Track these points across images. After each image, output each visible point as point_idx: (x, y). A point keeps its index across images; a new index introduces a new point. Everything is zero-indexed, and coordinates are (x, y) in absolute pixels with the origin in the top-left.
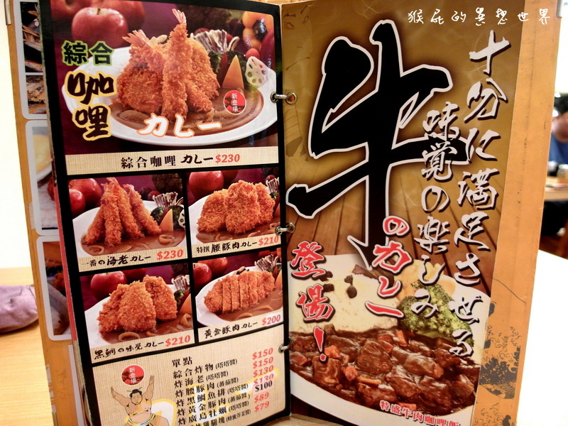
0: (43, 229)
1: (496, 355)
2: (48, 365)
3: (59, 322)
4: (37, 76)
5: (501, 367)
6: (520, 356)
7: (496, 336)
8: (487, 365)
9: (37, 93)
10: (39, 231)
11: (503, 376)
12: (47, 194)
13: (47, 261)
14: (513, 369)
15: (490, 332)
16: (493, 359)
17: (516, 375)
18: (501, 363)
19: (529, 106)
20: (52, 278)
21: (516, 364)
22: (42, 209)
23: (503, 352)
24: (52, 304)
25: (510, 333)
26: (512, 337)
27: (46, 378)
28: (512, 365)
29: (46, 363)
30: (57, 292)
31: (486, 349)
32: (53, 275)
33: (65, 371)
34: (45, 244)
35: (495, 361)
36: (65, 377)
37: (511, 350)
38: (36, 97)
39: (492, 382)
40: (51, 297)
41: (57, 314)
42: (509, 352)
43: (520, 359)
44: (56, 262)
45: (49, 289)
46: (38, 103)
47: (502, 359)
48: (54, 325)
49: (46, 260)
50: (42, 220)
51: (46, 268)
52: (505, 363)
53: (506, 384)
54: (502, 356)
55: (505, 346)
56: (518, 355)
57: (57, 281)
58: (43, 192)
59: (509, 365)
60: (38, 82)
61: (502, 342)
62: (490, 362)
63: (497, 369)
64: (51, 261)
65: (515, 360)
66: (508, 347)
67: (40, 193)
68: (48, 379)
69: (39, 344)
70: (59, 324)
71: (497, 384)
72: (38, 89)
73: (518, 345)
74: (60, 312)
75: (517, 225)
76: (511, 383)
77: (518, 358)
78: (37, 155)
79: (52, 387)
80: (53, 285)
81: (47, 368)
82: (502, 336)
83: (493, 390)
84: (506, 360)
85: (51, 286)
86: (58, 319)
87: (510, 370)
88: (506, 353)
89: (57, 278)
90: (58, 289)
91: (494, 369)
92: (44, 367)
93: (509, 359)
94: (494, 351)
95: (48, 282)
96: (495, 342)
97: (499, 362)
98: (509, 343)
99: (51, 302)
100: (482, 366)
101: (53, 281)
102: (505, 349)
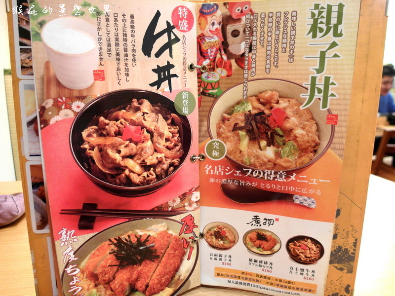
0: (30, 156)
1: (341, 244)
2: (32, 251)
4: (28, 49)
5: (344, 252)
7: (341, 231)
8: (335, 251)
9: (28, 61)
10: (28, 157)
11: (345, 258)
12: (34, 132)
13: (33, 179)
14: (352, 253)
15: (337, 229)
16: (339, 246)
17: (354, 257)
18: (345, 249)
19: (365, 76)
20: (36, 190)
21: (354, 250)
22: (30, 142)
23: (346, 242)
24: (36, 208)
25: (351, 229)
26: (352, 232)
27: (31, 259)
28: (352, 251)
29: (31, 250)
30: (39, 200)
31: (335, 240)
32: (36, 188)
33: (44, 255)
34: (32, 166)
35: (340, 248)
36: (44, 259)
37: (351, 240)
38: (27, 64)
39: (338, 262)
40: (35, 203)
41: (39, 215)
43: (357, 247)
44: (39, 179)
45: (34, 198)
46: (28, 67)
47: (345, 246)
48: (36, 223)
49: (32, 177)
50: (30, 150)
51: (32, 183)
52: (347, 249)
53: (347, 264)
54: (345, 244)
55: (347, 238)
56: (356, 244)
57: (39, 192)
59: (349, 251)
60: (28, 53)
61: (345, 235)
62: (337, 248)
64: (35, 178)
65: (353, 247)
66: (349, 239)
67: (29, 130)
68: (32, 260)
69: (26, 236)
70: (40, 222)
71: (341, 264)
72: (29, 58)
73: (356, 237)
74: (41, 214)
75: (357, 156)
76: (351, 263)
78: (26, 104)
79: (35, 266)
80: (37, 195)
82: (346, 231)
83: (338, 267)
84: (348, 247)
85: (35, 196)
86: (40, 219)
87: (350, 254)
88: (348, 243)
89: (39, 190)
90: (40, 198)
91: (340, 254)
92: (30, 252)
93: (350, 246)
94: (340, 241)
95: (33, 193)
96: (340, 235)
97: (343, 249)
98: (350, 236)
99: (35, 207)
100: (332, 252)
101: (37, 192)
102: (347, 240)
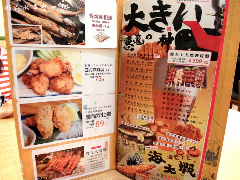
0: (20, 98)
1: (210, 149)
4: (18, 26)
7: (210, 141)
9: (18, 34)
10: (18, 99)
11: (212, 157)
12: (22, 82)
13: (22, 113)
14: (216, 155)
16: (208, 150)
17: (217, 157)
18: (212, 152)
19: (228, 46)
21: (218, 153)
22: (19, 89)
23: (213, 148)
25: (216, 140)
26: (217, 142)
28: (216, 153)
32: (24, 119)
34: (21, 105)
38: (17, 36)
40: (23, 129)
43: (219, 151)
44: (26, 113)
45: (22, 126)
46: (18, 38)
47: (212, 150)
48: (24, 142)
50: (20, 94)
51: (21, 116)
53: (213, 161)
56: (219, 149)
57: (26, 122)
58: (19, 81)
59: (215, 153)
60: (18, 28)
61: (212, 144)
62: (207, 152)
63: (210, 155)
64: (23, 113)
65: (217, 151)
66: (215, 146)
70: (27, 141)
71: (209, 161)
72: (18, 32)
73: (219, 145)
74: (27, 136)
75: (221, 96)
76: (215, 161)
77: (219, 150)
78: (17, 64)
79: (23, 170)
80: (24, 124)
81: (21, 162)
82: (213, 141)
83: (208, 163)
84: (214, 151)
85: (23, 124)
86: (27, 139)
88: (214, 148)
89: (26, 120)
90: (26, 126)
94: (209, 147)
95: (22, 122)
96: (209, 144)
98: (215, 144)
99: (23, 132)
101: (25, 122)
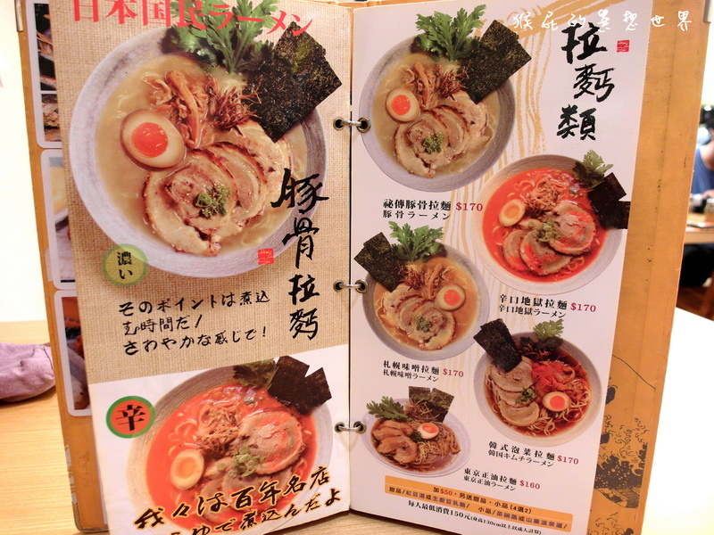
0: (62, 281)
1: (616, 453)
2: (68, 446)
3: (81, 394)
5: (622, 467)
6: (647, 456)
7: (616, 428)
8: (604, 464)
9: (55, 115)
10: (58, 284)
11: (624, 479)
12: (68, 240)
13: (67, 321)
14: (636, 471)
15: (608, 424)
16: (612, 457)
17: (641, 478)
18: (623, 462)
19: (665, 138)
20: (73, 341)
21: (641, 465)
22: (61, 257)
23: (625, 449)
24: (72, 373)
25: (635, 425)
26: (636, 431)
27: (65, 463)
28: (636, 466)
29: (65, 444)
30: (79, 358)
31: (604, 445)
32: (73, 338)
33: (88, 452)
34: (64, 299)
35: (614, 459)
36: (88, 460)
37: (636, 447)
38: (53, 121)
39: (611, 487)
40: (71, 363)
41: (78, 384)
42: (632, 449)
43: (646, 460)
44: (78, 322)
45: (69, 355)
46: (55, 127)
47: (624, 457)
48: (74, 398)
49: (65, 319)
50: (61, 271)
51: (66, 329)
52: (627, 463)
53: (627, 490)
54: (624, 454)
55: (628, 441)
56: (645, 453)
57: (79, 345)
58: (61, 237)
59: (632, 466)
61: (624, 436)
62: (608, 460)
63: (616, 470)
64: (71, 320)
65: (640, 460)
66: (631, 443)
67: (59, 238)
68: (68, 463)
69: (57, 418)
70: (81, 396)
71: (616, 489)
72: (56, 111)
73: (645, 441)
74: (82, 382)
75: (647, 290)
76: (634, 489)
77: (645, 458)
78: (55, 193)
79: (72, 472)
80: (74, 350)
81: (66, 449)
82: (625, 429)
83: (611, 496)
84: (628, 459)
85: (72, 351)
86: (80, 390)
87: (634, 472)
88: (628, 451)
89: (78, 340)
90: (79, 355)
91: (613, 470)
92: (62, 446)
93: (633, 458)
94: (614, 448)
95: (68, 345)
96: (615, 436)
97: (620, 462)
98: (633, 438)
99: (71, 369)
100: (598, 465)
101: (74, 344)
102: (627, 446)
